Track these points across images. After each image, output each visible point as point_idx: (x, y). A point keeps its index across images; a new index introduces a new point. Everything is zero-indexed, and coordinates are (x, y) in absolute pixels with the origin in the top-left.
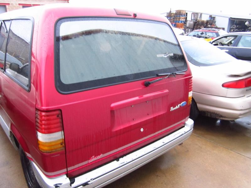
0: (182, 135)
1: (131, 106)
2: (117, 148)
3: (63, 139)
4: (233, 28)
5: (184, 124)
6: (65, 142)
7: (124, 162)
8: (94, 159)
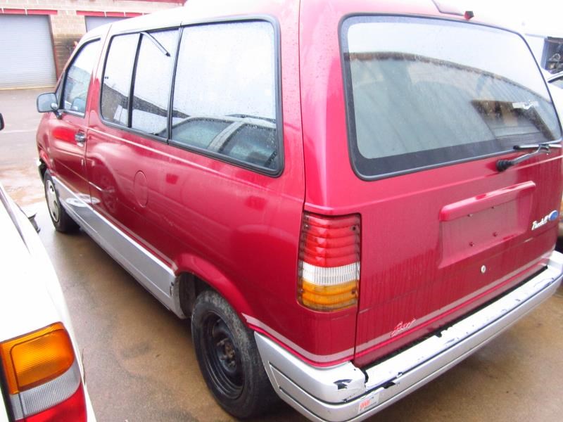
0: (548, 285)
1: (469, 216)
2: (439, 308)
3: (356, 280)
4: (555, 60)
5: (548, 261)
6: (361, 288)
7: (453, 340)
8: (401, 329)
